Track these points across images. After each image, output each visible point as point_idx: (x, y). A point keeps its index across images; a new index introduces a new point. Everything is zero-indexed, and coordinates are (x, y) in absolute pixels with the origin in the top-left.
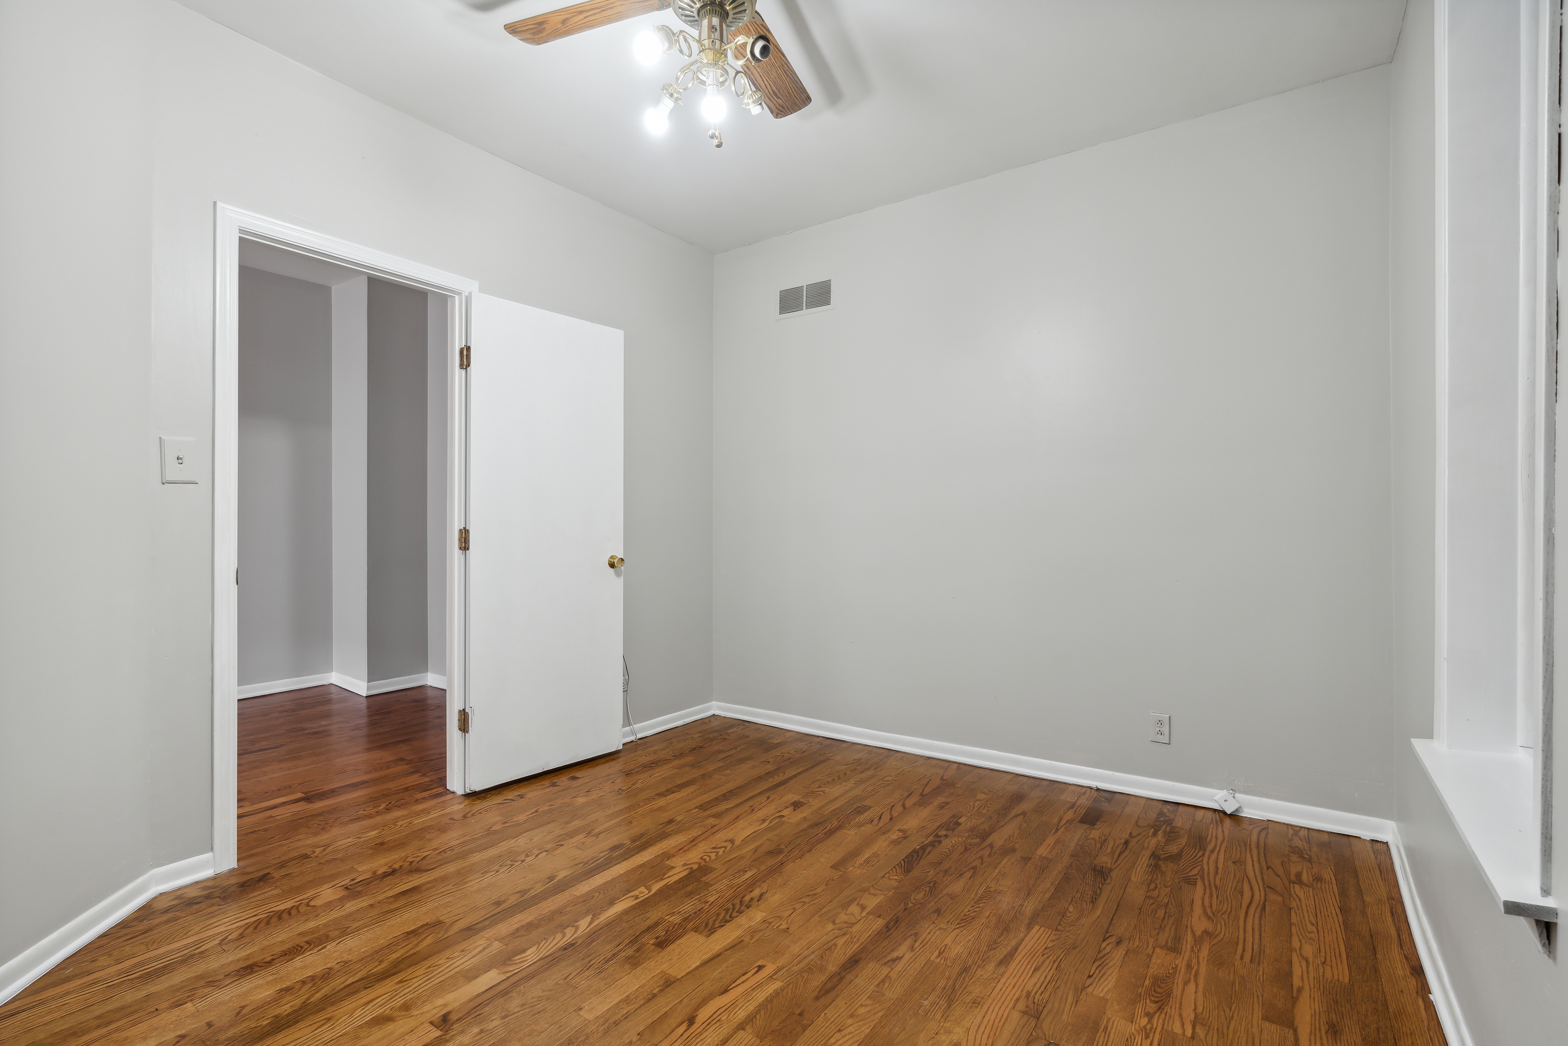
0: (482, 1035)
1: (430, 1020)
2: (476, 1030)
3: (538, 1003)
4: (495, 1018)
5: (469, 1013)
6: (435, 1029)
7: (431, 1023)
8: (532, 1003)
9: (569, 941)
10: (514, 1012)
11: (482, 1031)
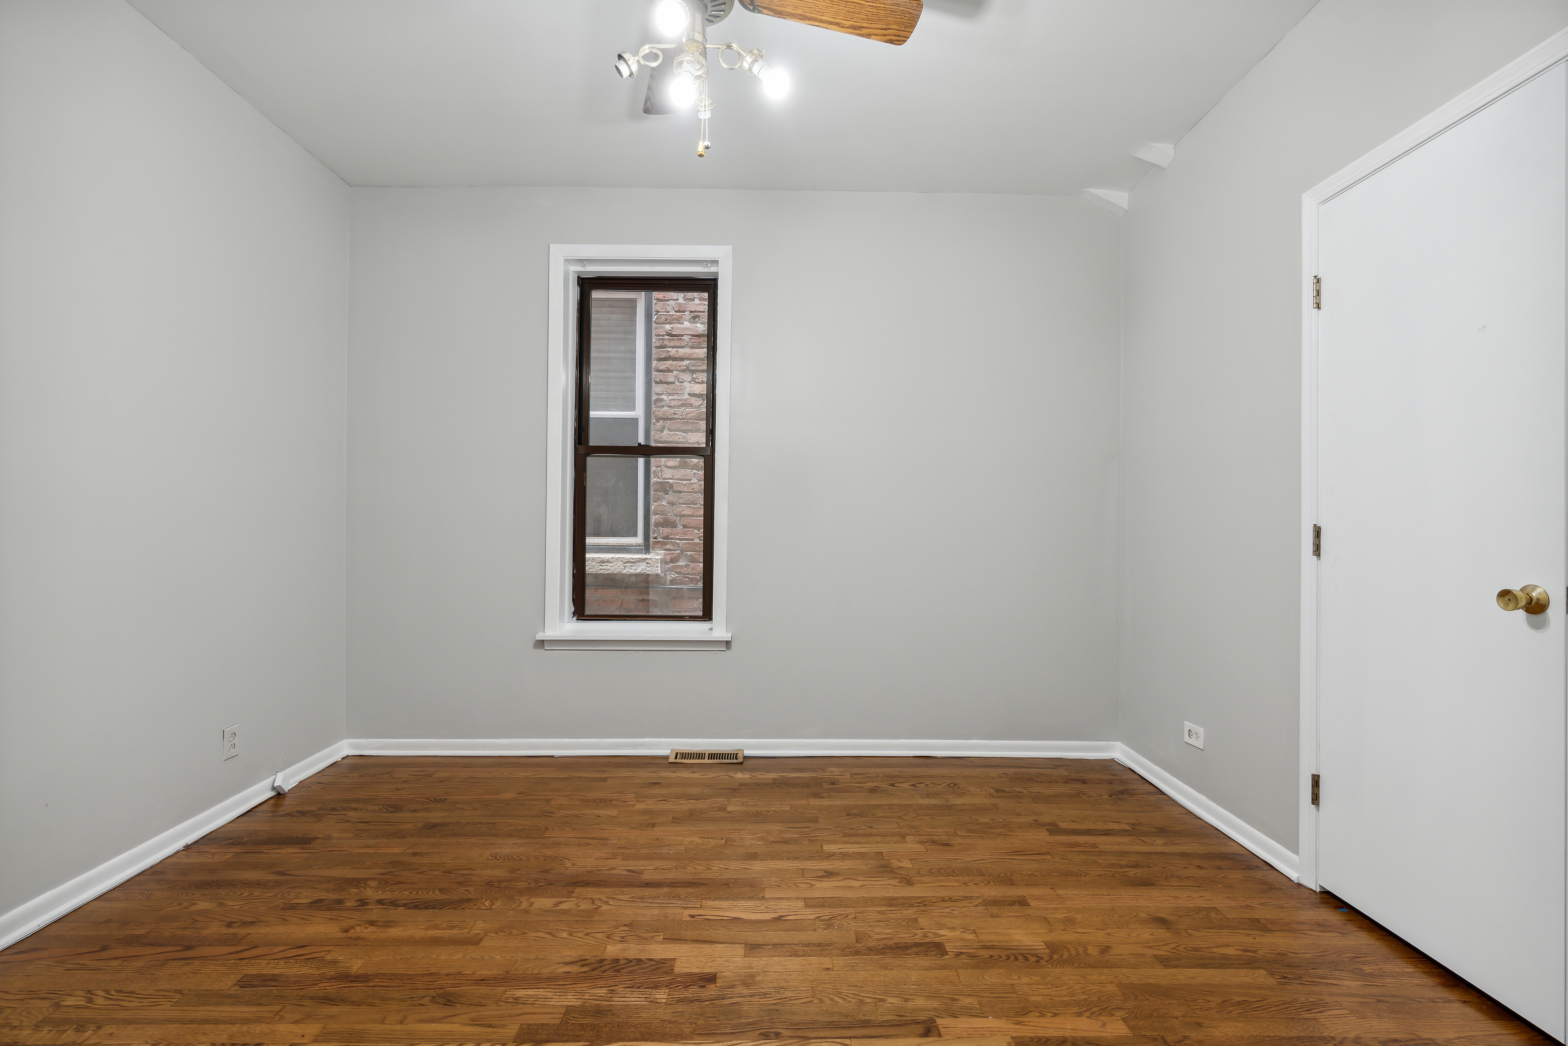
0: (907, 997)
1: (939, 1039)
2: (910, 1004)
3: (849, 995)
4: (890, 1005)
5: (906, 1024)
6: (939, 1026)
7: (940, 1035)
8: (854, 998)
9: (764, 1041)
10: (872, 999)
11: (906, 1000)
